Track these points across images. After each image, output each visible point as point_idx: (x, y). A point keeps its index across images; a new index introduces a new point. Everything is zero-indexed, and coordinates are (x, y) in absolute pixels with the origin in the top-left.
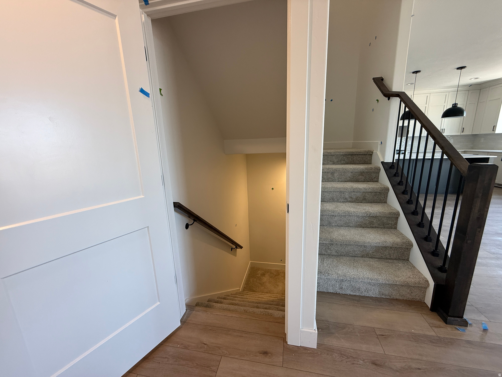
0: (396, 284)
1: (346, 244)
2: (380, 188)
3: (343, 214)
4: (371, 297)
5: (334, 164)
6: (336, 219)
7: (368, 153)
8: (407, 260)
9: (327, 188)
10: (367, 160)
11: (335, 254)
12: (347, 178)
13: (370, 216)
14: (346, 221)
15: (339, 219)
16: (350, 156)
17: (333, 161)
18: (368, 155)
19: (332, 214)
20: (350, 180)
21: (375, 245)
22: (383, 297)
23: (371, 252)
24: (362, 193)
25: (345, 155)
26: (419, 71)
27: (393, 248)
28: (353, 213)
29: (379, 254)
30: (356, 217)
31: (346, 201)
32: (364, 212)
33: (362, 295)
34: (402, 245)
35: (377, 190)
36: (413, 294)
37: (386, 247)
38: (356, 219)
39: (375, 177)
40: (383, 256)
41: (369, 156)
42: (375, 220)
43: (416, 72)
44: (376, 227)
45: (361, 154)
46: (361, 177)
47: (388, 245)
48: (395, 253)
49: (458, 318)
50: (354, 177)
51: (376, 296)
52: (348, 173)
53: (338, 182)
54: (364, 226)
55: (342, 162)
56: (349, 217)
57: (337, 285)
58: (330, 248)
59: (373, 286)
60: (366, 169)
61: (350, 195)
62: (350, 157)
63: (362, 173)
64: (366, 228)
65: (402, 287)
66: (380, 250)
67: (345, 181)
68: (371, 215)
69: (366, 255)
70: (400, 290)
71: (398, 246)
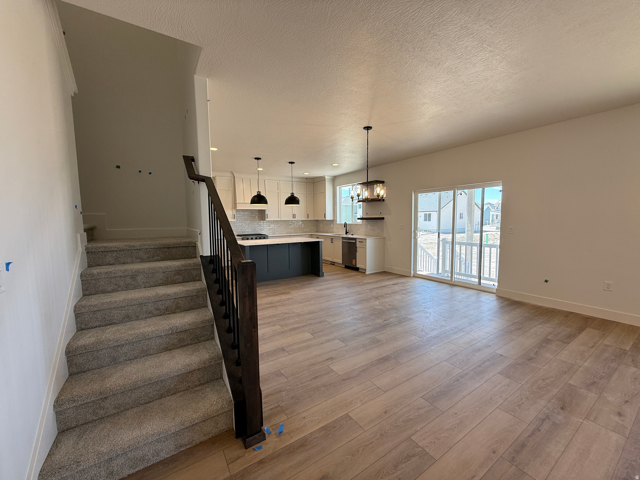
0: (194, 423)
1: (130, 389)
2: (196, 289)
3: (134, 340)
4: (165, 459)
5: (142, 261)
6: (125, 349)
7: (189, 244)
8: (220, 378)
9: (116, 302)
10: (190, 253)
11: (114, 411)
12: (158, 281)
13: (177, 333)
14: (142, 348)
15: (129, 349)
16: (166, 249)
17: (141, 258)
18: (190, 247)
19: (116, 344)
20: (163, 282)
21: (176, 374)
22: (183, 449)
23: (172, 386)
24: (173, 300)
25: (158, 248)
26: (260, 159)
27: (201, 370)
28: (150, 335)
29: (185, 384)
30: (157, 339)
31: (150, 315)
32: (167, 329)
33: (149, 464)
34: (210, 362)
35: (192, 293)
36: (219, 425)
37: (191, 372)
38: (158, 341)
39: (196, 275)
40: (190, 384)
41: (192, 248)
42: (186, 335)
43: (258, 159)
44: (188, 345)
45: (181, 246)
46: (177, 277)
47: (193, 368)
48: (204, 374)
49: (255, 436)
50: (168, 278)
51: (172, 454)
52: (158, 273)
53: (144, 288)
54: (171, 348)
55: (155, 258)
56: (147, 341)
57: (103, 473)
58: (102, 406)
59: (164, 442)
60: (183, 266)
61: (156, 307)
62: (166, 251)
63: (178, 272)
64: (175, 349)
65: (205, 423)
66: (186, 378)
67: (156, 286)
68: (178, 331)
69: (166, 393)
70: (202, 428)
71: (205, 365)
